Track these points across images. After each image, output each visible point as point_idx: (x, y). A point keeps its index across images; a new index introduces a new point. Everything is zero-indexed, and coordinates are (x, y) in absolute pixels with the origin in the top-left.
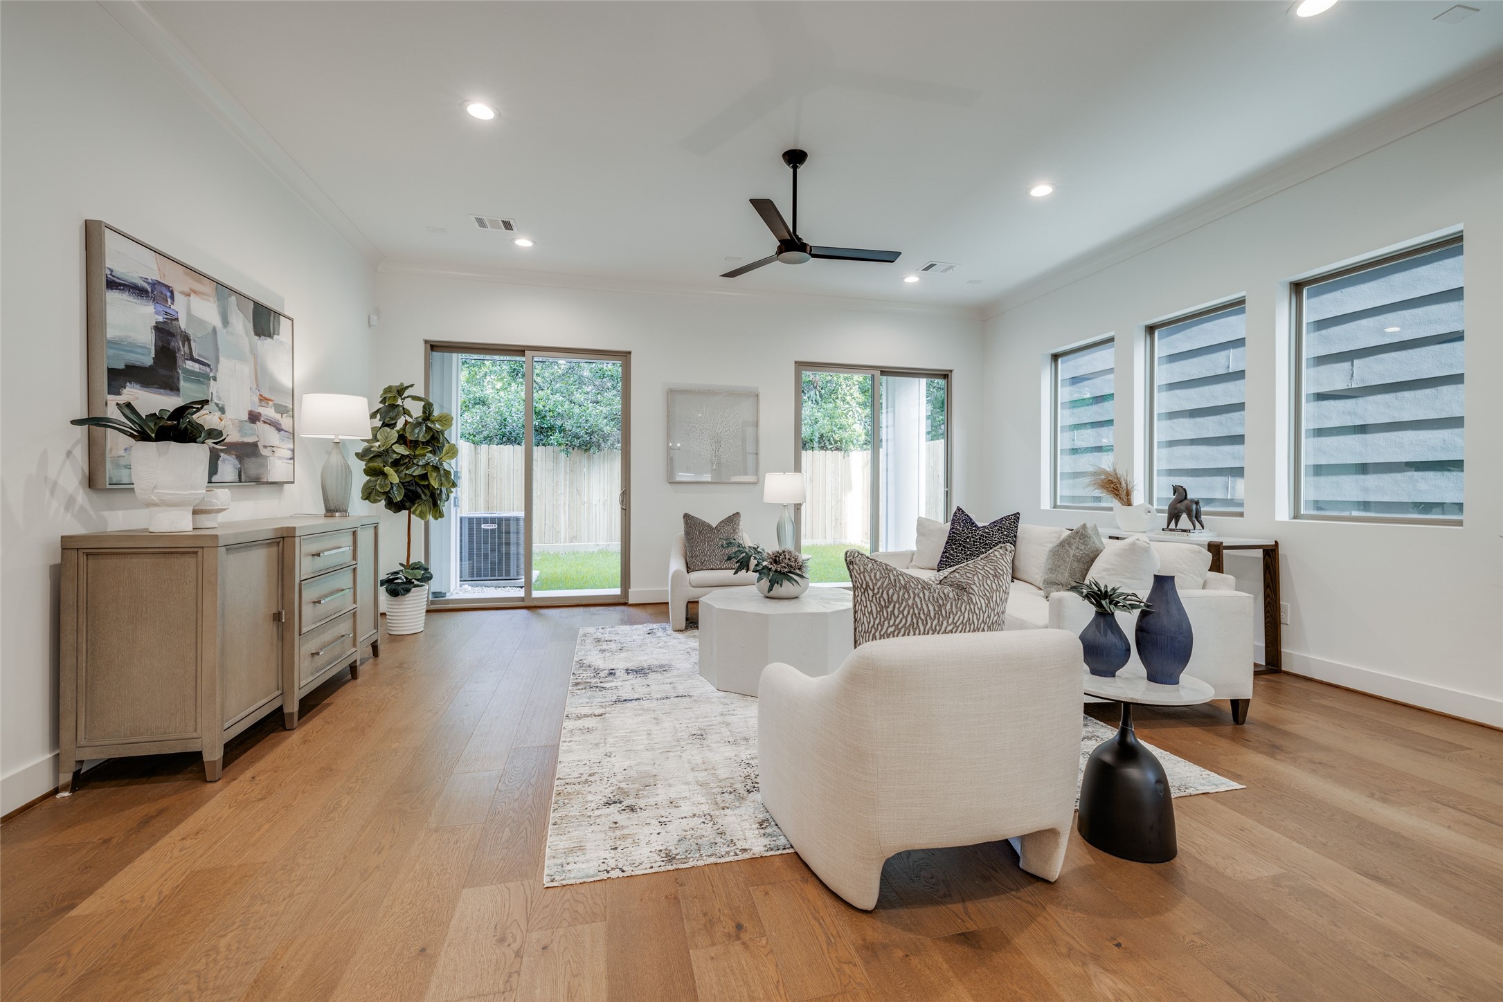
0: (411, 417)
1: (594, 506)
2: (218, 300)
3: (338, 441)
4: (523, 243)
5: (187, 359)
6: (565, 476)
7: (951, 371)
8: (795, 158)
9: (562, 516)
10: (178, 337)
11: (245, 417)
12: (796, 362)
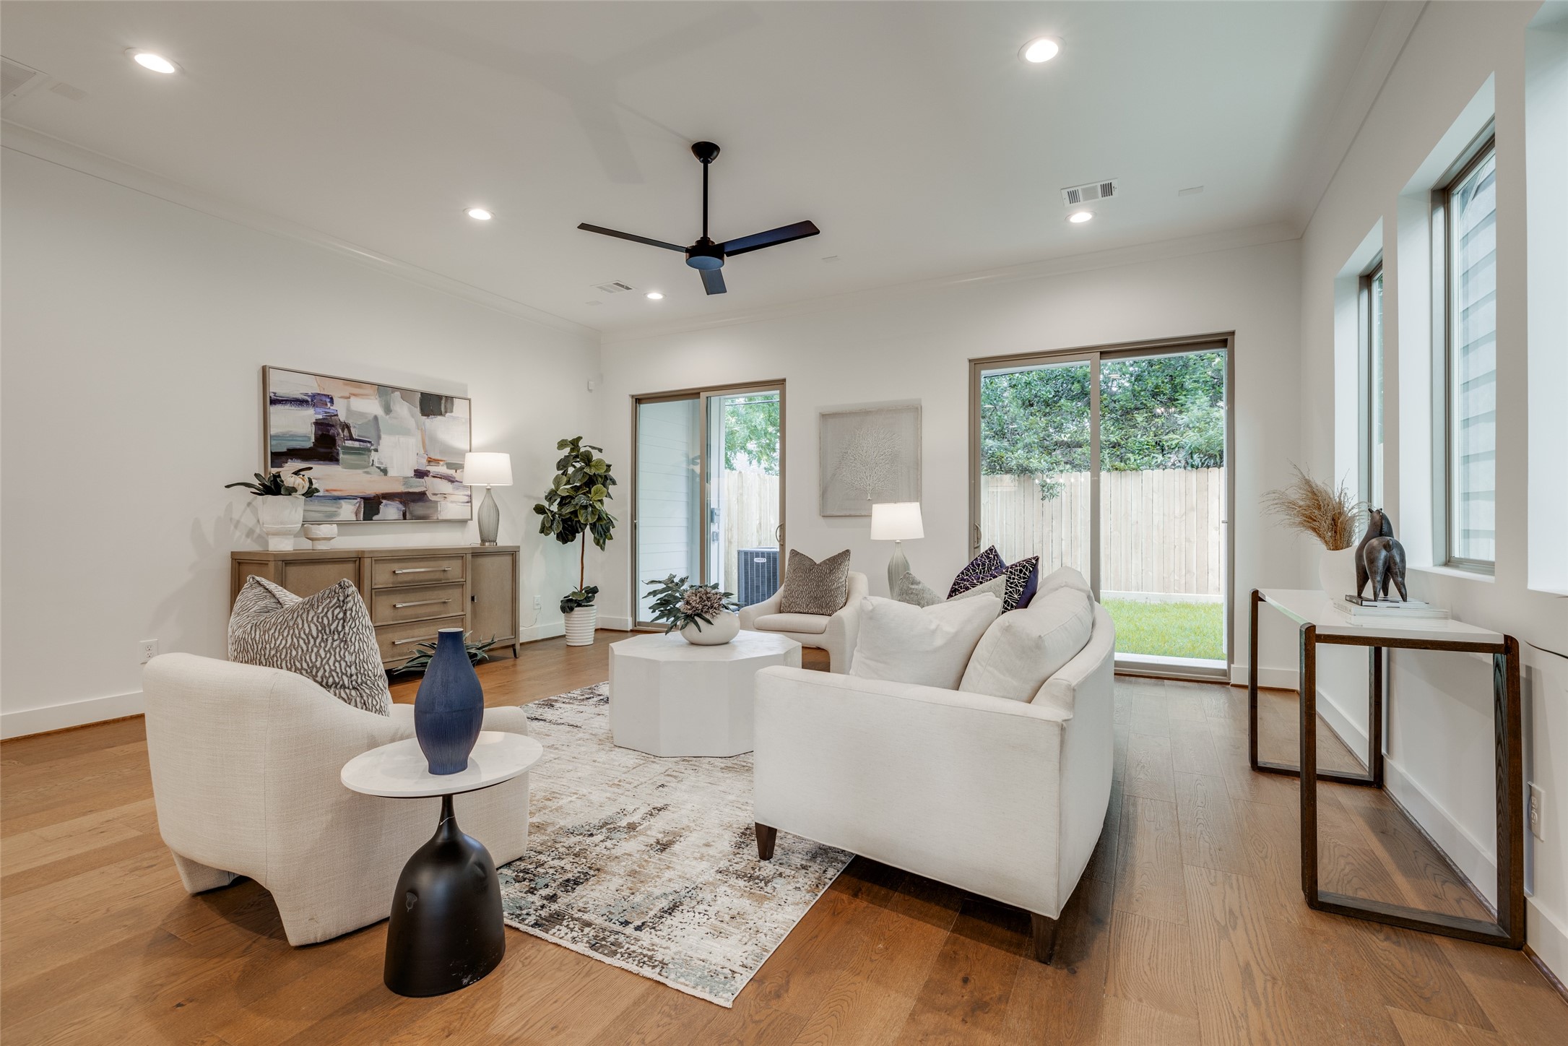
2: (379, 397)
3: (489, 487)
5: (347, 440)
10: (338, 427)
11: (412, 474)
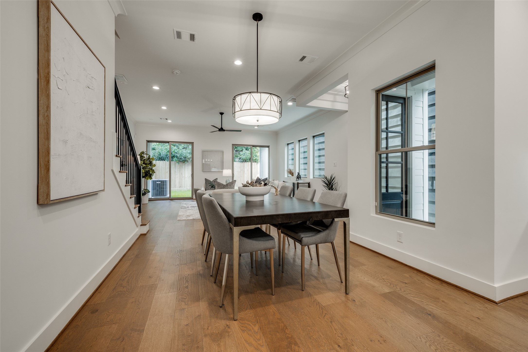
0: (145, 158)
1: (186, 178)
4: (169, 121)
6: (178, 170)
7: (269, 146)
8: (222, 114)
9: (177, 180)
12: (232, 144)
